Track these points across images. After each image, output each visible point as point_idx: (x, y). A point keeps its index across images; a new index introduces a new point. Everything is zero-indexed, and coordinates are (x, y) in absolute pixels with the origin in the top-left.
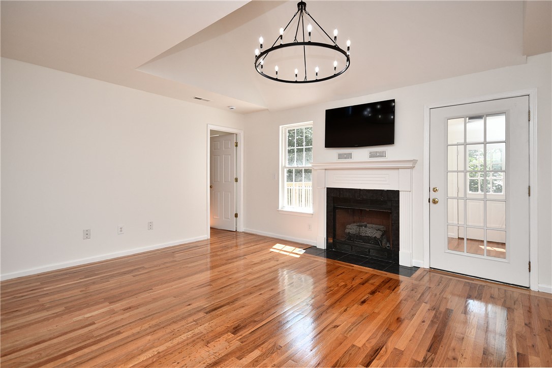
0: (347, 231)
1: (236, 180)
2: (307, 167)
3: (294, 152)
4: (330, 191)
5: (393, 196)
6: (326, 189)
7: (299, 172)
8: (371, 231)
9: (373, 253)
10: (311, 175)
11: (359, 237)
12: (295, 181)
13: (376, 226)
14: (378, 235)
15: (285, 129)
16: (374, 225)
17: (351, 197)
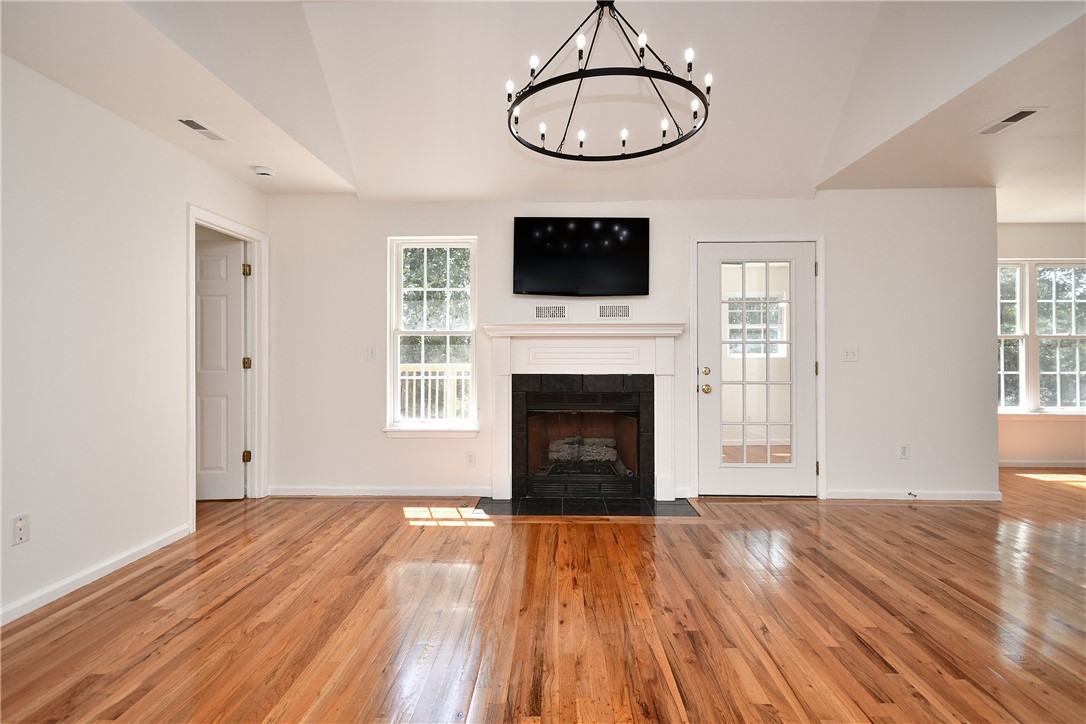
0: (553, 456)
1: (247, 363)
2: (456, 332)
3: (421, 298)
4: (519, 381)
5: (643, 386)
6: (511, 377)
7: (435, 343)
8: (599, 449)
9: (607, 489)
10: (468, 350)
11: (579, 465)
12: (426, 362)
13: (602, 440)
14: (610, 455)
15: (397, 245)
16: (597, 440)
17: (565, 390)
